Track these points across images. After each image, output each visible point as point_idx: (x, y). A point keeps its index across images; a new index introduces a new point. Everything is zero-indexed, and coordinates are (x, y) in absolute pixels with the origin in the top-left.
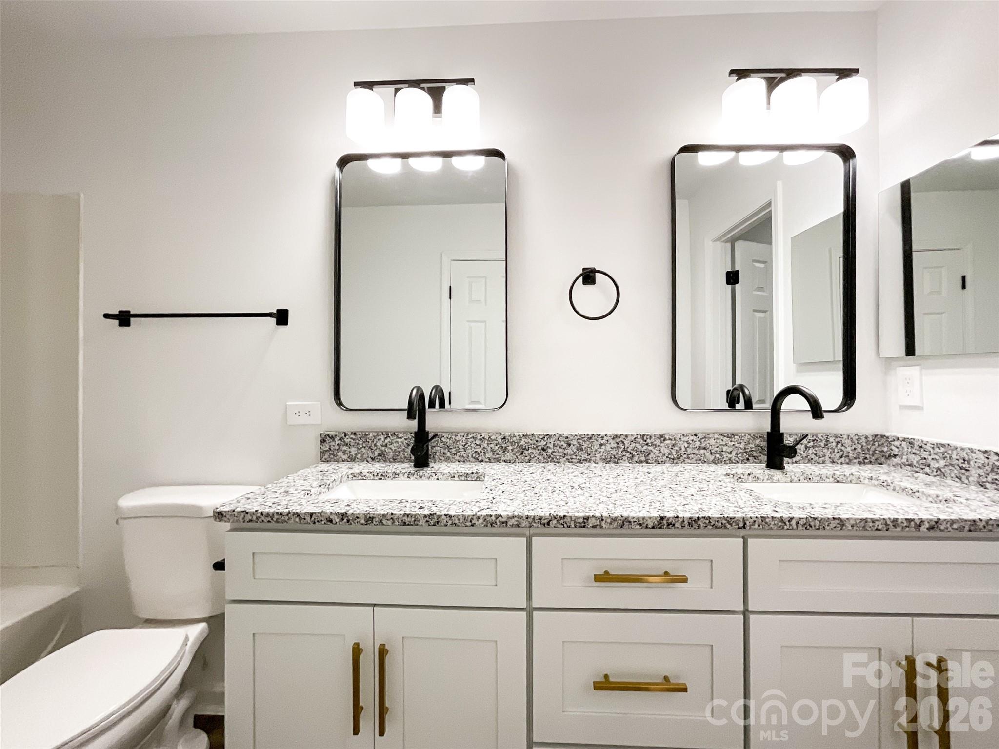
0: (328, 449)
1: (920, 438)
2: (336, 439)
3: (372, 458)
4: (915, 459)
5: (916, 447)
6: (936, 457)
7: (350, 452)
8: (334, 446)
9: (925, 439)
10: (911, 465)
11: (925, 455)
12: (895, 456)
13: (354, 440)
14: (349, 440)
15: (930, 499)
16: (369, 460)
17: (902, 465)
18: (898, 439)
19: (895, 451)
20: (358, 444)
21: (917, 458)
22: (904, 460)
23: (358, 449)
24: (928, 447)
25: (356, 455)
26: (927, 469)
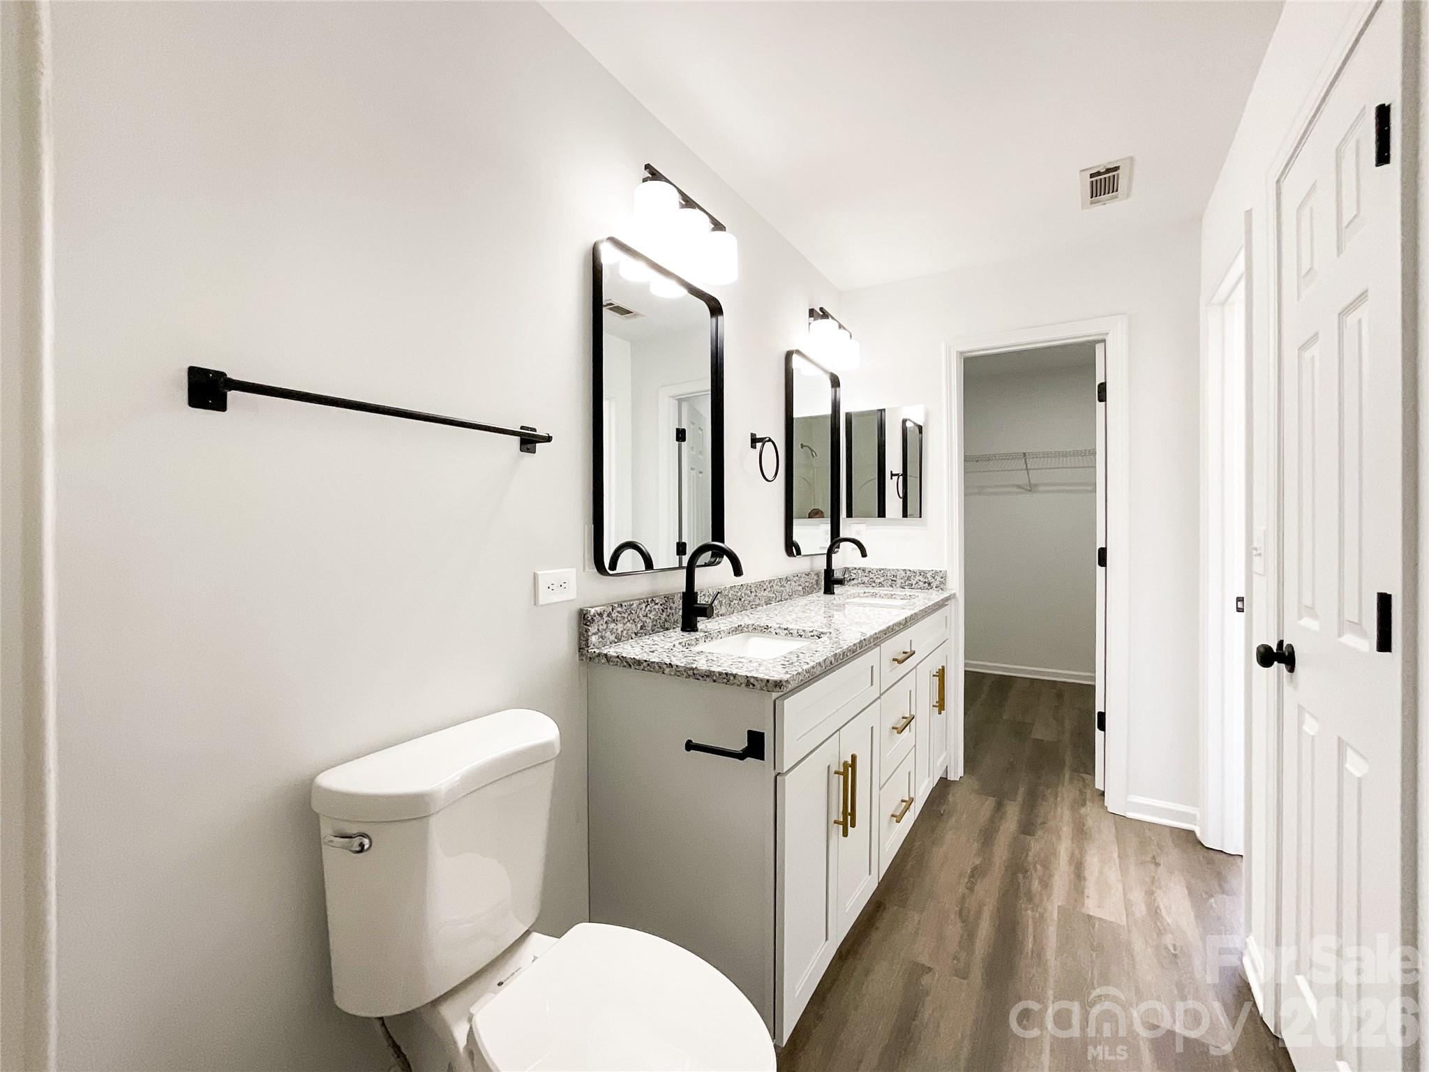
0: (596, 630)
1: (869, 567)
2: (604, 616)
3: (636, 634)
4: (866, 579)
5: (867, 572)
6: (879, 576)
7: (617, 630)
8: (602, 625)
9: (872, 567)
10: (863, 583)
11: (872, 576)
12: (853, 579)
13: (620, 614)
14: (617, 614)
15: (902, 597)
16: (633, 635)
17: (857, 585)
18: (855, 569)
19: (854, 576)
20: (624, 618)
21: (868, 578)
22: (860, 581)
23: (624, 624)
24: (874, 571)
25: (622, 631)
26: (874, 584)
